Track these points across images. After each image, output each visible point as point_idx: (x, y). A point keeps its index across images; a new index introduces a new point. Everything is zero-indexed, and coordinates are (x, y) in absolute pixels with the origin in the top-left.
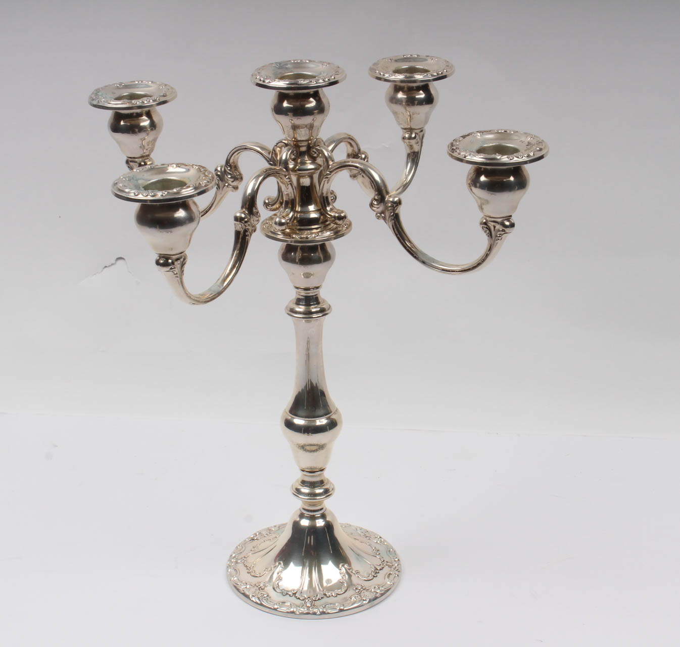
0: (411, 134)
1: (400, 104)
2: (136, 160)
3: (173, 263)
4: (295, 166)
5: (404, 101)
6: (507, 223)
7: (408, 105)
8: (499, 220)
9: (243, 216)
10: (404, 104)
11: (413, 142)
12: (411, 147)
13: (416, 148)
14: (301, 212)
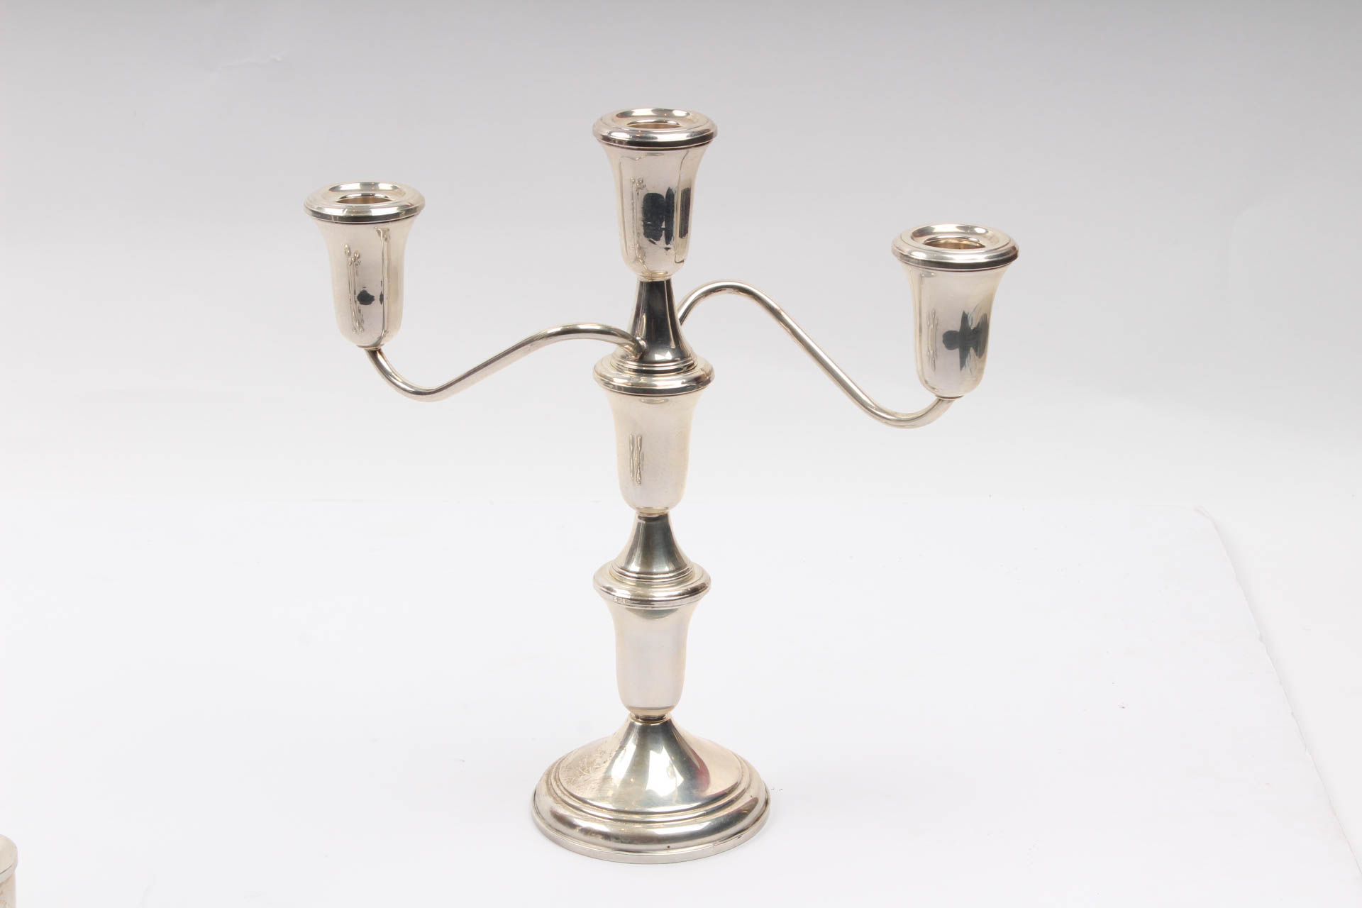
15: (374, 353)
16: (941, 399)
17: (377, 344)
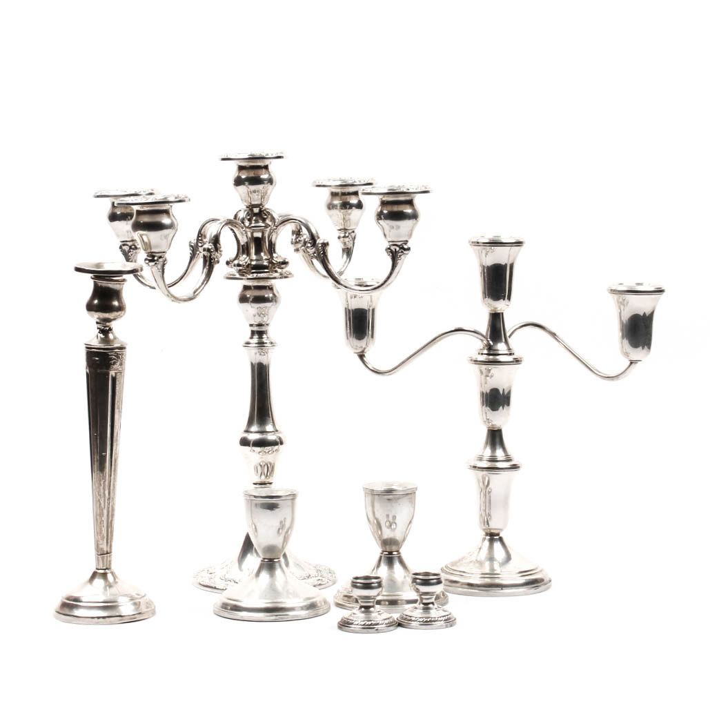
0: (346, 233)
1: (336, 209)
2: (128, 243)
3: (157, 260)
4: (250, 224)
5: (339, 205)
6: (406, 247)
7: (342, 209)
8: (399, 244)
9: (210, 247)
10: (338, 208)
11: (347, 240)
12: (345, 244)
13: (350, 245)
14: (257, 260)
15: (361, 356)
16: (631, 363)
17: (363, 352)
